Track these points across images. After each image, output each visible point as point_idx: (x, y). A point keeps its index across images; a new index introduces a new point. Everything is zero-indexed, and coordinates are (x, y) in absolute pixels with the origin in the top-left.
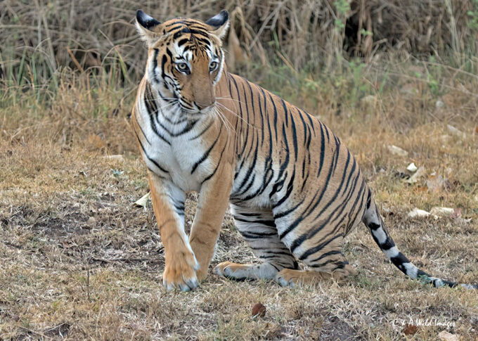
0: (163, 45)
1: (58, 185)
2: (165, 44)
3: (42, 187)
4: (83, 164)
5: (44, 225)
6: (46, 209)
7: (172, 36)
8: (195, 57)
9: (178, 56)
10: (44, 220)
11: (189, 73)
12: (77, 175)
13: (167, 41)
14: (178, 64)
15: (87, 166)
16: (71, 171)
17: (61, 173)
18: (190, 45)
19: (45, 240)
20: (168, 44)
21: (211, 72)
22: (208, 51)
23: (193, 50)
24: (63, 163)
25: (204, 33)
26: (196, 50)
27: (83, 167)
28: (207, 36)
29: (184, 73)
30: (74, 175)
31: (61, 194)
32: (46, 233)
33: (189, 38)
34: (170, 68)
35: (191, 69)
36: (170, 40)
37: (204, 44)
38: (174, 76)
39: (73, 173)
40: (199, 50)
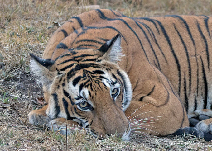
0: (59, 87)
1: (31, 37)
2: (61, 85)
3: (14, 38)
4: (58, 14)
5: (16, 79)
6: (18, 62)
7: (66, 76)
8: (92, 93)
9: (77, 97)
10: (16, 74)
11: (92, 109)
12: (51, 26)
13: (62, 82)
14: (79, 104)
15: (62, 16)
16: (44, 22)
17: (33, 24)
18: (84, 81)
19: (17, 95)
20: (64, 85)
21: (115, 98)
22: (104, 81)
23: (87, 86)
24: (36, 13)
25: (93, 64)
26: (91, 85)
27: (57, 18)
28: (97, 66)
29: (88, 110)
30: (48, 26)
31: (34, 46)
32: (18, 88)
33: (82, 75)
34: (73, 110)
35: (92, 105)
36: (64, 81)
37: (98, 75)
38: (80, 116)
39: (47, 24)
40: (94, 84)
